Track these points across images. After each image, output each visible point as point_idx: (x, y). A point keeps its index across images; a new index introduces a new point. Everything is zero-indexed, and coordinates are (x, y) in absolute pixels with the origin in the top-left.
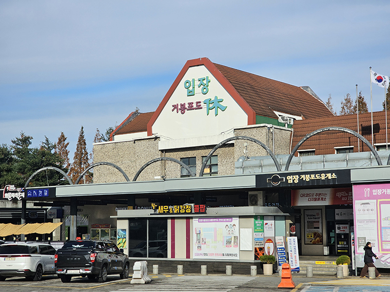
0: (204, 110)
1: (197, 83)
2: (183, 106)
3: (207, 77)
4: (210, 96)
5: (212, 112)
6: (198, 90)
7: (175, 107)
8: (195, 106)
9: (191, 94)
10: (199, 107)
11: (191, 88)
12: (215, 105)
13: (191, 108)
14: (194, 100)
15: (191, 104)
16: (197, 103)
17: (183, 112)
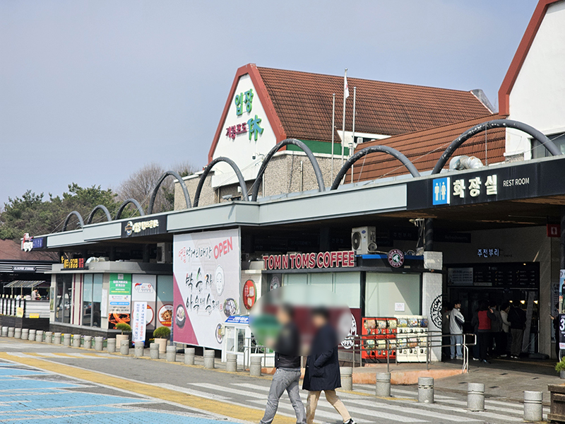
0: (248, 133)
1: (244, 99)
2: (233, 128)
3: (251, 90)
4: (252, 116)
5: (253, 137)
6: (244, 108)
7: (229, 130)
8: (242, 130)
9: (239, 114)
10: (245, 131)
11: (239, 106)
13: (240, 133)
14: (241, 121)
15: (239, 126)
16: (244, 124)
17: (234, 138)
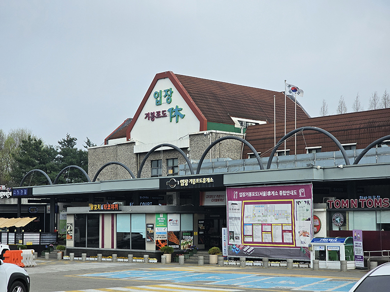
0: (168, 118)
1: (163, 94)
2: (153, 114)
3: (171, 89)
4: (173, 105)
5: (174, 119)
6: (164, 100)
7: (147, 115)
8: (161, 115)
9: (158, 103)
10: (165, 116)
11: (159, 99)
12: (176, 114)
13: (159, 116)
14: (160, 109)
15: (158, 113)
16: (163, 112)
17: (153, 120)
